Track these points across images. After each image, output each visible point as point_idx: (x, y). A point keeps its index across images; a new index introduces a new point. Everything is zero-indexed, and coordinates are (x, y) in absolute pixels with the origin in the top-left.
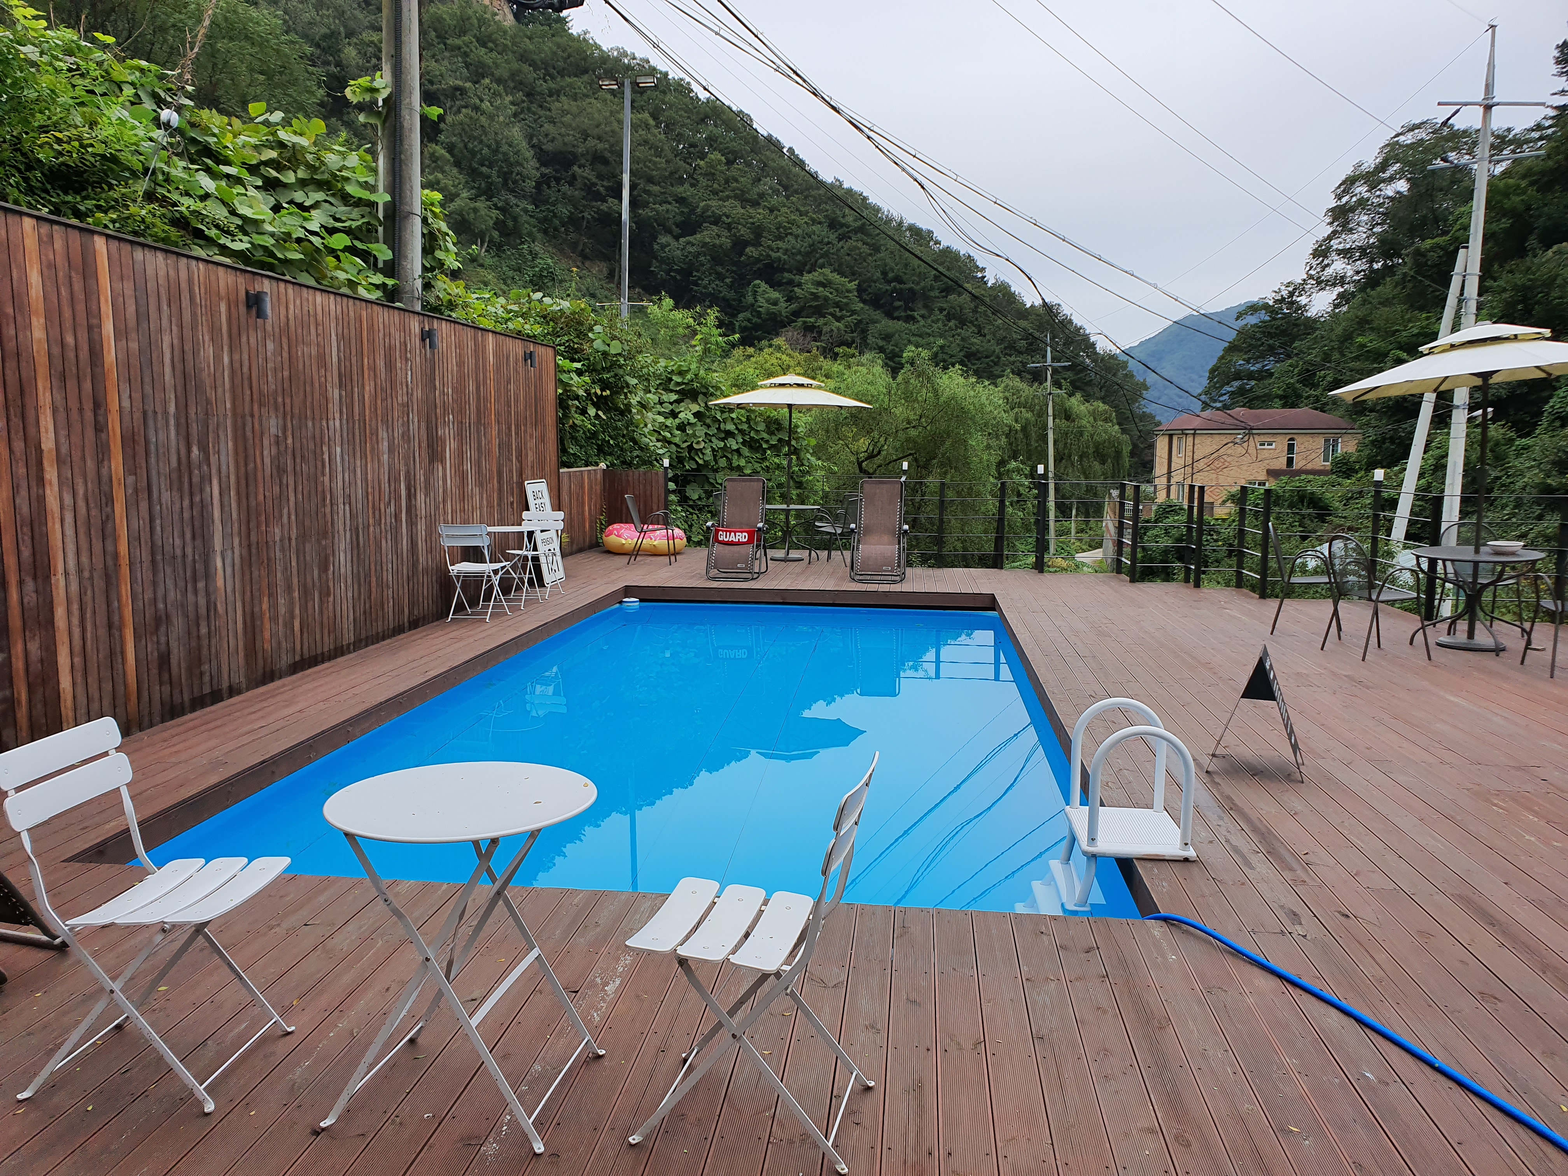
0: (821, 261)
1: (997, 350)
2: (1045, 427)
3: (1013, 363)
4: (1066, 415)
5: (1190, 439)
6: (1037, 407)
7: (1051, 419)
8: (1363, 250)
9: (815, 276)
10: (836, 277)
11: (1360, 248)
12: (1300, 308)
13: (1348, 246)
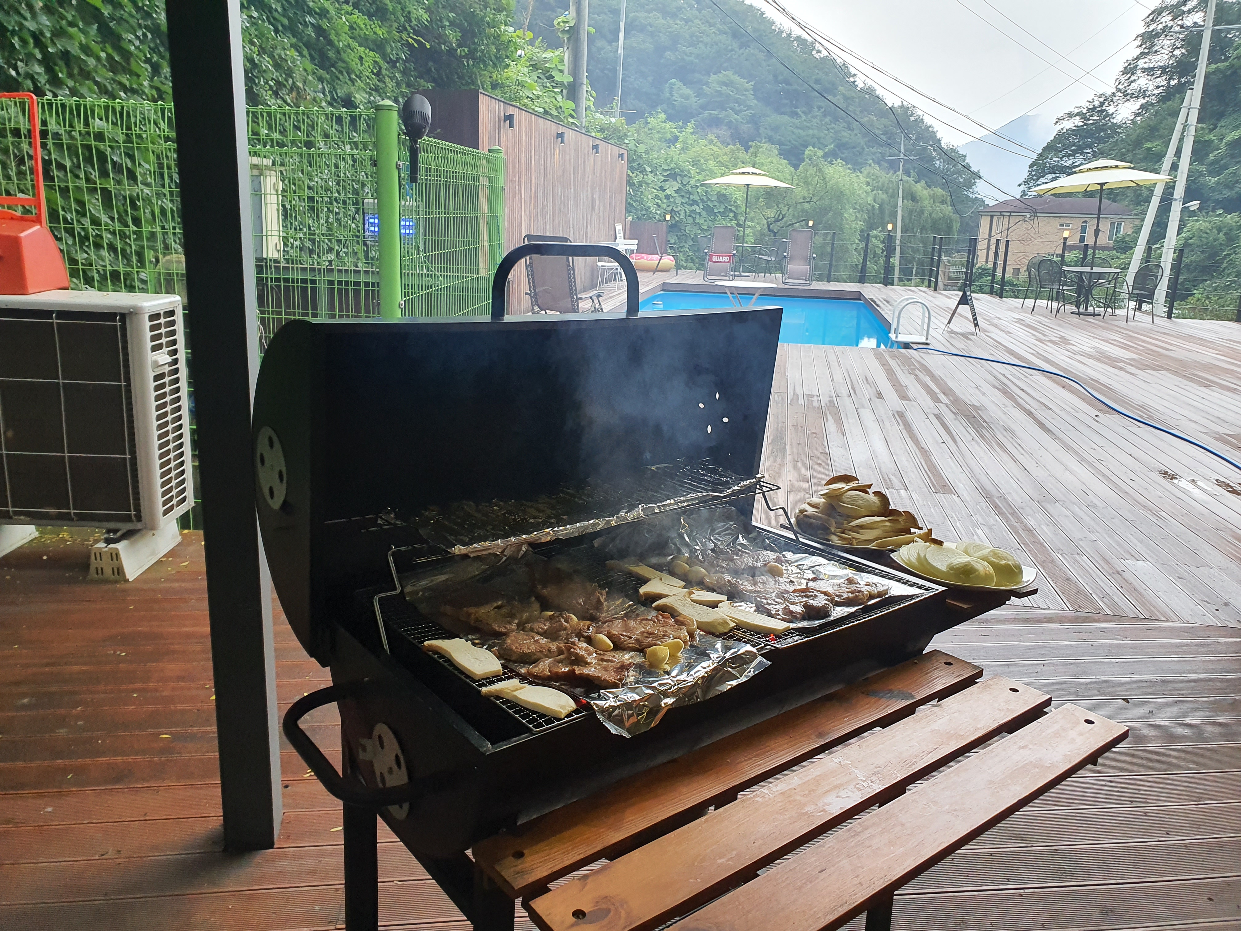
0: (725, 65)
1: (863, 143)
2: (896, 206)
3: (874, 154)
4: (912, 197)
5: (1006, 219)
6: (891, 190)
7: (900, 199)
8: (1164, 69)
9: (721, 76)
10: (736, 78)
11: (1161, 67)
12: (1108, 115)
13: (1152, 66)
